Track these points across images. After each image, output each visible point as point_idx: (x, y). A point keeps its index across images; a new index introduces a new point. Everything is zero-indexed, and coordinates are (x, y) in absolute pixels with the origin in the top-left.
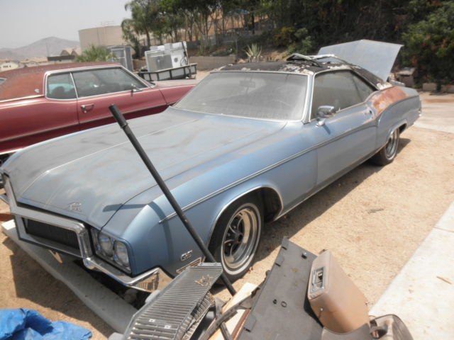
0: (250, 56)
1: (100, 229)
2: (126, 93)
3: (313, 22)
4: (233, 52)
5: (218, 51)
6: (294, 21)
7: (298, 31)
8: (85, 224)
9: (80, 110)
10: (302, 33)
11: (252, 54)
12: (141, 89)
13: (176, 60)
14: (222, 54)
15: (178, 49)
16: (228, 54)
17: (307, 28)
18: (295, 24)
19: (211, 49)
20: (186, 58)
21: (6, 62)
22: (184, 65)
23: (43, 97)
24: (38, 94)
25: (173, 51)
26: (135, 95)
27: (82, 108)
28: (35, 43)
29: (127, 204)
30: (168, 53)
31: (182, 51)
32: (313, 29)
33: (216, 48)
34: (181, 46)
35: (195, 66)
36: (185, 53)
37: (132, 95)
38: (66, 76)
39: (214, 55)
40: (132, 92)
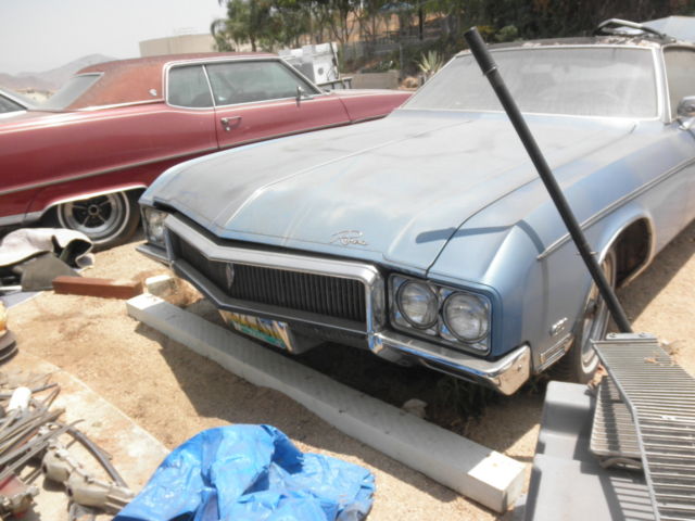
0: (425, 70)
1: (424, 273)
2: (289, 102)
3: (526, 16)
4: (393, 67)
5: (368, 66)
6: (493, 16)
7: (502, 31)
8: (380, 266)
9: (219, 125)
10: (508, 33)
11: (429, 67)
12: (312, 96)
13: (321, 71)
14: (376, 70)
15: (325, 54)
16: (386, 70)
17: (515, 25)
18: (496, 20)
19: (355, 64)
20: (336, 68)
21: (29, 92)
22: (333, 80)
23: (163, 102)
24: (154, 97)
25: (315, 57)
26: (304, 104)
27: (223, 122)
28: (70, 64)
29: (463, 227)
30: (307, 60)
31: (330, 58)
32: (526, 26)
33: (363, 61)
34: (329, 48)
35: (349, 81)
36: (334, 60)
37: (298, 105)
38: (197, 69)
39: (363, 72)
40: (298, 100)
